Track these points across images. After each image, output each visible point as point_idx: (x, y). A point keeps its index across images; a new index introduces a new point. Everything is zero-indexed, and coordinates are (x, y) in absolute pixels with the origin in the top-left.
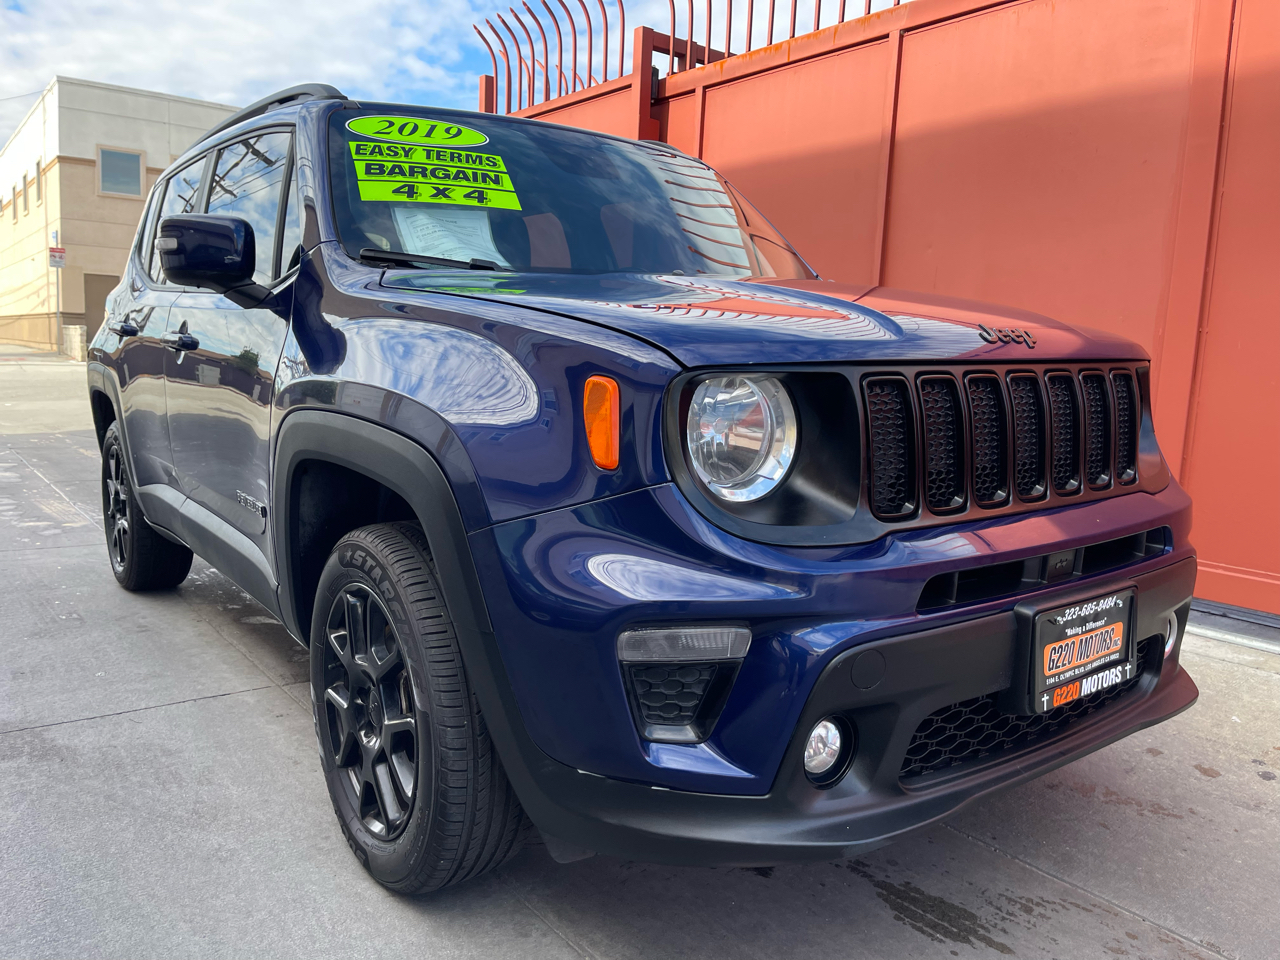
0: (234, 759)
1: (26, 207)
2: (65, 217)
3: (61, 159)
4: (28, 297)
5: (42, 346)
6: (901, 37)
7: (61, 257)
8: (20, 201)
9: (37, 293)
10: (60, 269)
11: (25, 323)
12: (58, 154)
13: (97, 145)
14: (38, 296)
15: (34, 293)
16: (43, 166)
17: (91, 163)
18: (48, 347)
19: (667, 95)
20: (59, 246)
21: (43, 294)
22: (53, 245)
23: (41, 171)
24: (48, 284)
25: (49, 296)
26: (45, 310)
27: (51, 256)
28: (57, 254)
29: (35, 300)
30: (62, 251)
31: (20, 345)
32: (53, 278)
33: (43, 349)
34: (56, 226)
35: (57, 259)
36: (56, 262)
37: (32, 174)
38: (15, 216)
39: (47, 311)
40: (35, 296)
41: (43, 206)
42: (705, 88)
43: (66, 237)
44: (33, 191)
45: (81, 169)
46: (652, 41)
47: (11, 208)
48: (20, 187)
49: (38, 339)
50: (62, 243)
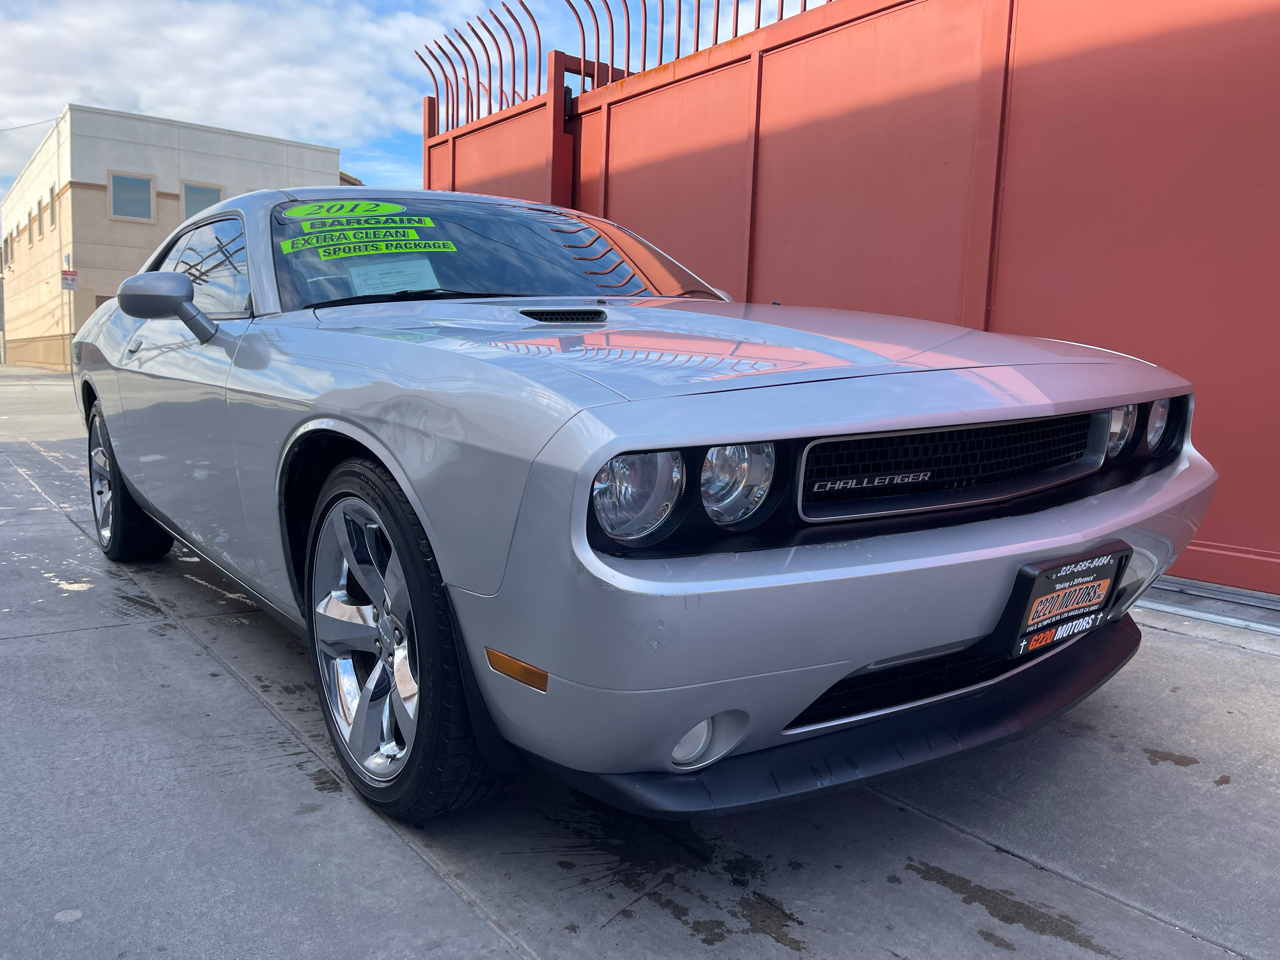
0: (115, 666)
1: (41, 232)
2: (77, 241)
3: (73, 184)
4: (43, 318)
5: (56, 367)
6: (761, 58)
7: (73, 280)
8: (36, 226)
9: (52, 313)
10: (72, 292)
11: (40, 345)
12: (70, 179)
13: (108, 171)
14: (53, 317)
15: (49, 314)
16: (57, 191)
17: (102, 188)
18: (62, 368)
19: (580, 112)
20: (71, 270)
21: (58, 314)
22: (66, 268)
23: (55, 196)
24: (62, 304)
25: (63, 316)
26: (58, 331)
27: (63, 279)
28: (69, 277)
29: (50, 320)
30: (74, 274)
31: (36, 367)
32: (66, 298)
33: (57, 371)
34: (69, 250)
35: (70, 282)
36: (68, 284)
37: (46, 200)
38: (31, 241)
39: (61, 333)
40: (50, 316)
41: (57, 230)
42: (610, 105)
43: (78, 260)
44: (47, 216)
45: (93, 194)
46: (565, 63)
47: (27, 234)
48: (35, 212)
49: (52, 361)
50: (74, 266)
